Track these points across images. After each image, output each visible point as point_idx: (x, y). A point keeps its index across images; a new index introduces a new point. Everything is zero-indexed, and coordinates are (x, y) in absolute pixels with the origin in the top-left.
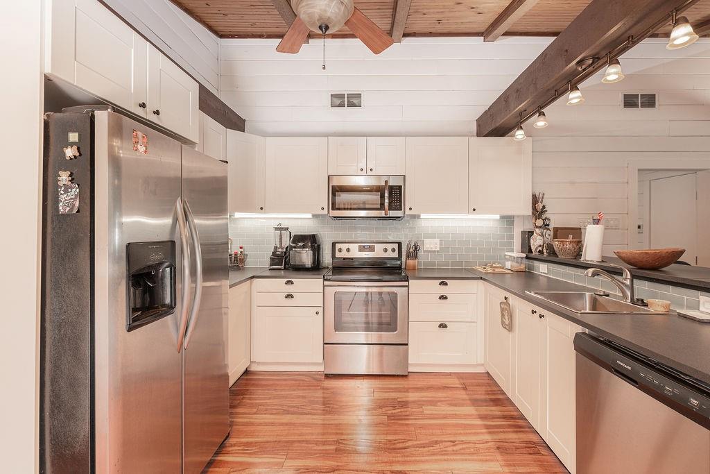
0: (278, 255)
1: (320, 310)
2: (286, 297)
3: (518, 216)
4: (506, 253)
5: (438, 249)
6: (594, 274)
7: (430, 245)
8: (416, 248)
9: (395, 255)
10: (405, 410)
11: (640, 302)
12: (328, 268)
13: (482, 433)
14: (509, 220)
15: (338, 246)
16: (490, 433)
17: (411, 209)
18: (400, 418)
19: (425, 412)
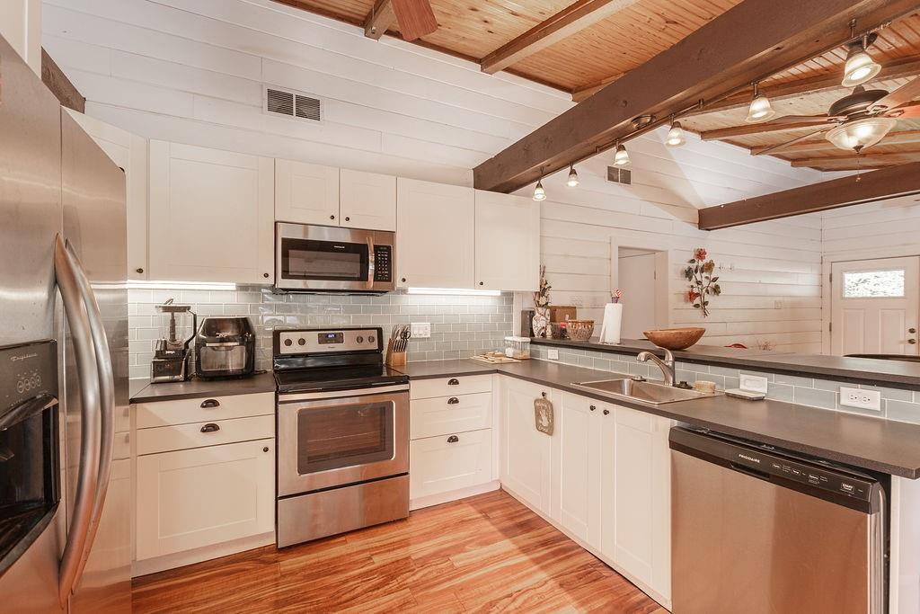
0: (169, 358)
1: (271, 444)
2: (203, 431)
3: (518, 293)
4: (506, 338)
5: (429, 336)
6: (647, 358)
7: (419, 330)
8: (405, 335)
9: (375, 346)
10: (429, 570)
11: (684, 385)
12: (266, 372)
13: (535, 572)
14: (508, 296)
15: (284, 336)
16: (543, 568)
17: (404, 280)
18: (428, 584)
19: (456, 565)
